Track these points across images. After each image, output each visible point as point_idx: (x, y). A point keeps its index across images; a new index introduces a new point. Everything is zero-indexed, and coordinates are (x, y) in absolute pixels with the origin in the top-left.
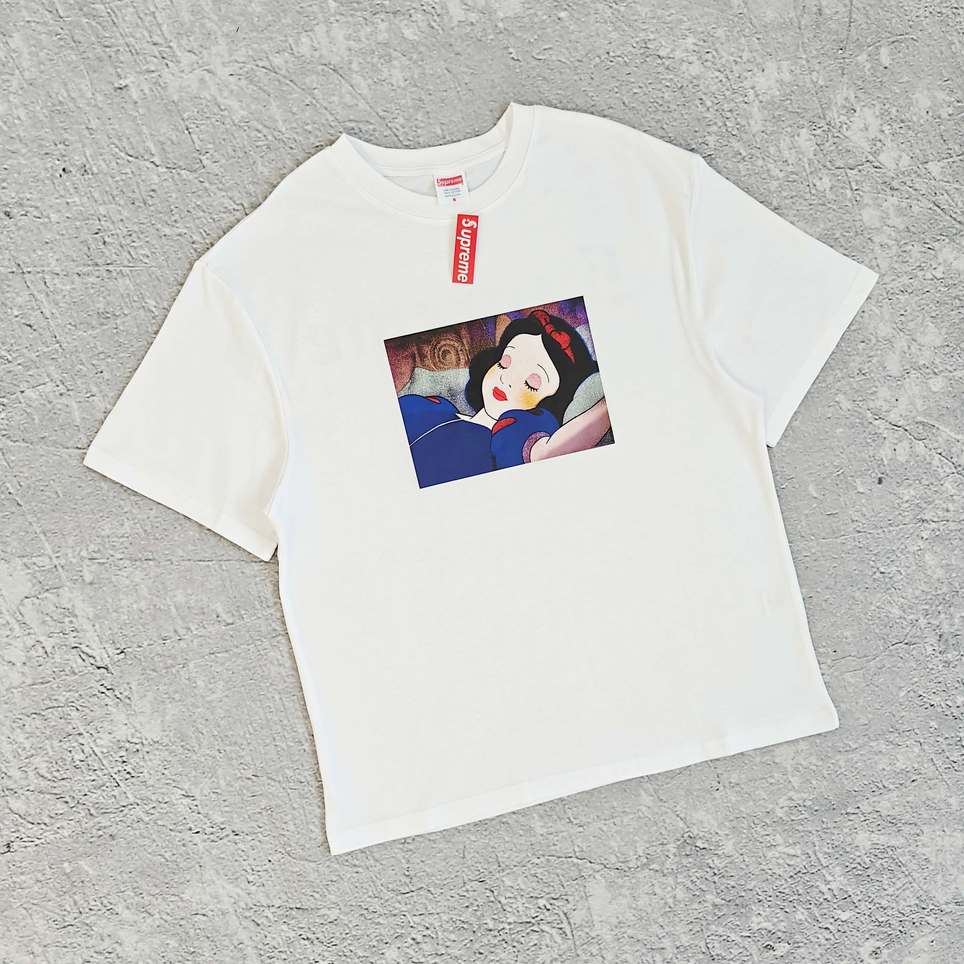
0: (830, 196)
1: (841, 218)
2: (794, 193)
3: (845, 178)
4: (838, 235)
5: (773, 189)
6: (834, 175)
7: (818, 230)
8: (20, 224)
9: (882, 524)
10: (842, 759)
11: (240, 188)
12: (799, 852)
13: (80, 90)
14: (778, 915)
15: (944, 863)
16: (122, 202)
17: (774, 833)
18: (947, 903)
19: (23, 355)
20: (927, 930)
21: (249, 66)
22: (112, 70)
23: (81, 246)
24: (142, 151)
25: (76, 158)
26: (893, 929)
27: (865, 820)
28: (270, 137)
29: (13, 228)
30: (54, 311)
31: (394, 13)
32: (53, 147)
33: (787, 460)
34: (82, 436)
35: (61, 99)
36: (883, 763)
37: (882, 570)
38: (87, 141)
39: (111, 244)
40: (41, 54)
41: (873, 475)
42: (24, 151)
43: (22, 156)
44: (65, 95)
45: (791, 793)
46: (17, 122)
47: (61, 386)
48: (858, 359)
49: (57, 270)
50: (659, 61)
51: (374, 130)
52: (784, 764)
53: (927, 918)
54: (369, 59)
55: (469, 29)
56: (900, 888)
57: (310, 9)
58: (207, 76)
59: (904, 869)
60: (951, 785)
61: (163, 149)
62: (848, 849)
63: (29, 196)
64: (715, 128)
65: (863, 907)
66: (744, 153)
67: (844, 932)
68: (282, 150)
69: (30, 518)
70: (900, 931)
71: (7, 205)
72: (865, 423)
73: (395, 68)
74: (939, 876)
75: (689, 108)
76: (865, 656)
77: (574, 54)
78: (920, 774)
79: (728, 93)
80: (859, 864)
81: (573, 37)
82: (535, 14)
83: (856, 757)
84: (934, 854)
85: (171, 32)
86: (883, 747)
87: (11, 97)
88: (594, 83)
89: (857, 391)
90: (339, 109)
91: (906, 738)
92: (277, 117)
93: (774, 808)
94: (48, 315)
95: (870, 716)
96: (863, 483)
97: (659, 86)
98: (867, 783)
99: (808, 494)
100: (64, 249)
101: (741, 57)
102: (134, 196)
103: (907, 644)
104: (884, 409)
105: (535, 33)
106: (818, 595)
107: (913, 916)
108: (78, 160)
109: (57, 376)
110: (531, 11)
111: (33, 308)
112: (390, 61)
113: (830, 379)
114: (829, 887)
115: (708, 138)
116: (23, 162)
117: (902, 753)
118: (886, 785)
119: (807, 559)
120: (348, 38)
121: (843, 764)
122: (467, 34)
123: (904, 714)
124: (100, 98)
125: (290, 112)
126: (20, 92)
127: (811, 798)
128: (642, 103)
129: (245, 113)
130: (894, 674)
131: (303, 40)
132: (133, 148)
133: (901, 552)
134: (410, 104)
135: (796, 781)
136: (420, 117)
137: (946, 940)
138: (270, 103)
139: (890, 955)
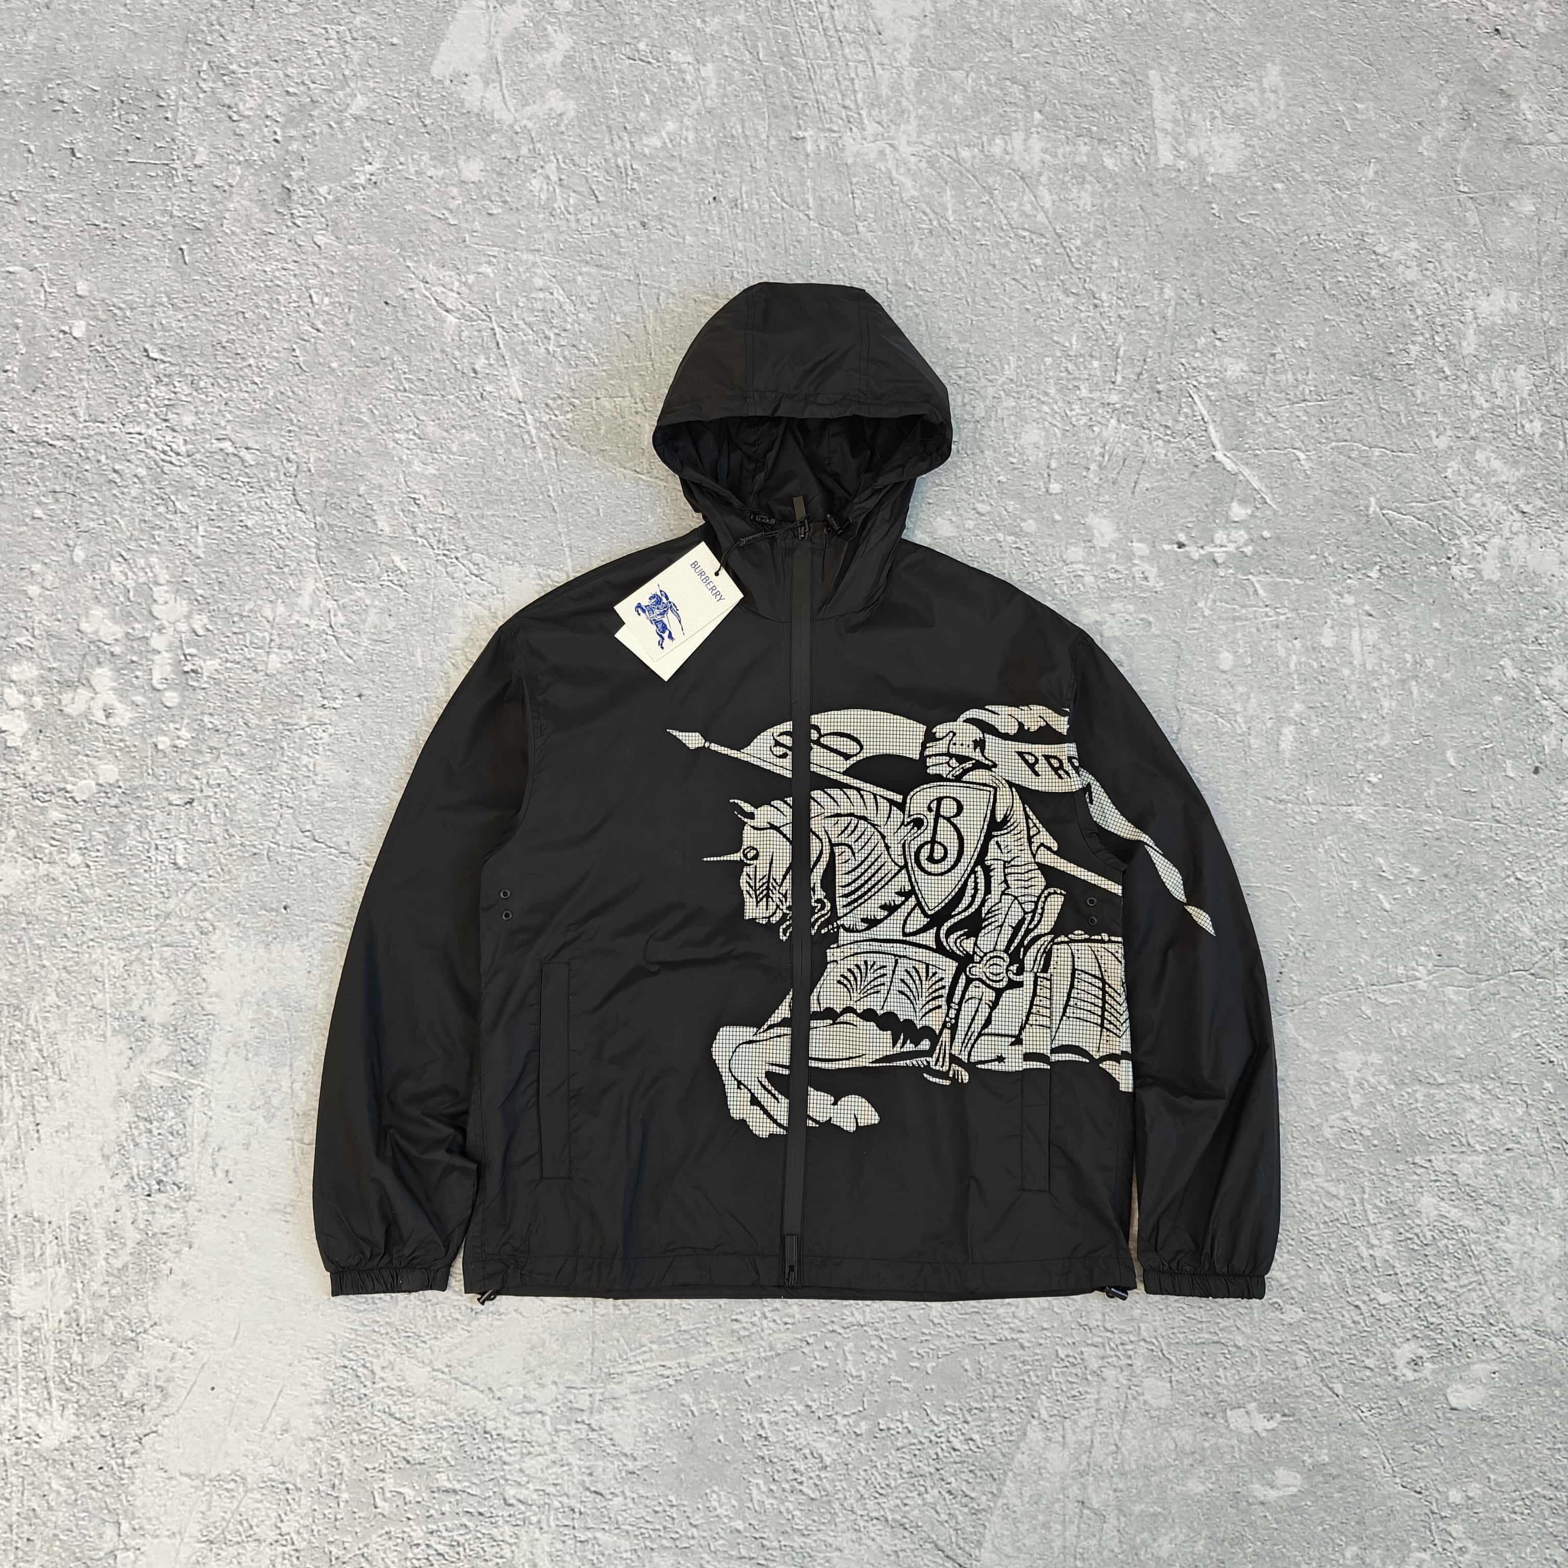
0: (1538, 441)
1: (1547, 469)
2: (1497, 428)
3: (1560, 428)
4: (1539, 485)
5: (1473, 417)
6: (1548, 421)
7: (1517, 474)
8: (652, 237)
9: (1529, 821)
10: (1421, 1092)
11: (889, 263)
12: (1342, 1193)
13: (756, 130)
14: (1298, 1267)
15: (1529, 1272)
16: (763, 244)
17: (1316, 1157)
18: (1523, 1328)
19: (611, 363)
20: (1490, 1355)
21: (934, 151)
22: (793, 119)
23: (707, 275)
24: (799, 201)
25: (731, 190)
26: (1445, 1339)
27: (1436, 1181)
28: (935, 223)
29: (644, 239)
30: (658, 329)
31: (1100, 140)
32: (711, 175)
33: (1428, 715)
34: (644, 460)
35: (734, 132)
36: (1473, 1112)
37: (1519, 876)
38: (747, 178)
39: (738, 280)
40: (729, 88)
41: (1529, 761)
42: (681, 171)
43: (678, 175)
44: (740, 131)
45: (1347, 1113)
46: (683, 142)
47: (640, 405)
48: (1536, 625)
49: (675, 290)
50: (1374, 257)
51: (1047, 245)
52: (1346, 1073)
53: (1493, 1339)
54: (1061, 176)
55: (1174, 175)
56: (1464, 1286)
57: (1013, 115)
58: (888, 150)
59: (1475, 1263)
60: (1557, 1172)
61: (822, 205)
62: (1406, 1212)
63: (670, 213)
64: (1421, 339)
65: (1410, 1293)
66: (1448, 372)
67: (1379, 1320)
68: (944, 238)
69: (561, 528)
70: (1454, 1344)
71: (647, 216)
72: (1531, 700)
73: (1086, 191)
74: (1520, 1288)
75: (1396, 311)
76: (1476, 973)
77: (1282, 226)
78: (1519, 1143)
79: (1443, 307)
80: (1416, 1235)
81: (1284, 210)
82: (1249, 178)
83: (1439, 1094)
84: (1518, 1255)
85: (864, 101)
86: (1477, 1093)
87: (685, 120)
88: (1296, 260)
89: (1528, 661)
90: (1015, 215)
91: (1509, 1093)
92: (949, 205)
93: (1321, 1124)
94: (650, 330)
95: (1469, 1050)
96: (1515, 768)
97: (1369, 281)
98: (1446, 1131)
99: (1445, 760)
100: (688, 272)
101: (1466, 276)
102: (779, 242)
103: (1532, 974)
104: (1557, 690)
105: (1244, 196)
106: (1432, 881)
107: (1475, 1330)
108: (732, 192)
109: (638, 393)
110: (1246, 174)
111: (637, 321)
112: (1082, 183)
113: (1498, 638)
114: (1371, 1252)
115: (1411, 346)
116: (677, 181)
117: (1500, 1109)
118: (1472, 1141)
119: (1428, 834)
120: (1045, 151)
121: (1421, 1098)
122: (1170, 179)
123: (1513, 1060)
124: (773, 142)
125: (964, 204)
126: (696, 117)
127: (1371, 1126)
128: (1345, 293)
129: (916, 194)
130: (1510, 1007)
131: (997, 141)
132: (791, 196)
133: (1546, 862)
134: (1092, 229)
135: (1357, 1100)
136: (1099, 245)
137: (1513, 1377)
138: (945, 190)
139: (1434, 1372)
